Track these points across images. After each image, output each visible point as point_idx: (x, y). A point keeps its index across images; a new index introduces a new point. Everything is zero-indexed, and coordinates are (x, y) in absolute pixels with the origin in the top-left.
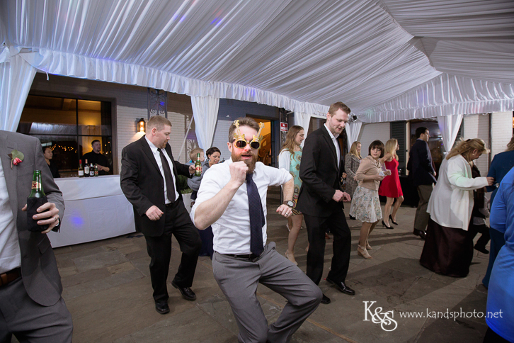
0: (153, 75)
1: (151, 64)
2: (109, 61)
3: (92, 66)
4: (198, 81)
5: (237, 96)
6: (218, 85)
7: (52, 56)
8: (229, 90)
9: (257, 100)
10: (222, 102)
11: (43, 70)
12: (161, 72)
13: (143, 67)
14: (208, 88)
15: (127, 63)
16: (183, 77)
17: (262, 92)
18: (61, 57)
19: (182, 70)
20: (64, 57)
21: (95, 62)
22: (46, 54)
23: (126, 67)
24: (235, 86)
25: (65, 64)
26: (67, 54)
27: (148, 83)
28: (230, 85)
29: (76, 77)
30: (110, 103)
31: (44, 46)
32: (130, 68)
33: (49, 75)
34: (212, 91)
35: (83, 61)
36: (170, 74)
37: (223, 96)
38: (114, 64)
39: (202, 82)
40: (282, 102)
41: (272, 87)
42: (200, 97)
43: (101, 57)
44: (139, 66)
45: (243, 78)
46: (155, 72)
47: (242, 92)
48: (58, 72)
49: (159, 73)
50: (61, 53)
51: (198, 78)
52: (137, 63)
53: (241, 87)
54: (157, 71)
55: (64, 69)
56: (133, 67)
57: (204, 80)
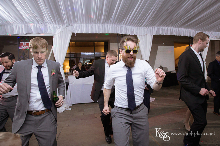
0: (119, 28)
1: (117, 22)
2: (99, 24)
3: (92, 28)
4: (140, 28)
5: (162, 33)
6: (152, 28)
7: (77, 26)
8: (158, 30)
9: (174, 34)
10: (154, 37)
11: (74, 32)
12: (122, 26)
13: (114, 25)
14: (146, 30)
15: (106, 24)
16: (133, 27)
17: (177, 29)
18: (80, 26)
19: (131, 23)
20: (81, 26)
21: (93, 26)
22: (75, 25)
23: (106, 25)
24: (161, 28)
25: (82, 29)
26: (82, 24)
27: (116, 32)
28: (158, 27)
29: (86, 33)
30: (107, 42)
31: (74, 23)
32: (108, 26)
33: (76, 34)
34: (148, 32)
35: (89, 26)
36: (126, 26)
37: (155, 34)
38: (101, 25)
39: (142, 28)
40: (190, 33)
41: (182, 25)
42: (142, 36)
43: (95, 23)
44: (111, 25)
45: (164, 23)
46: (119, 26)
47: (165, 30)
48: (79, 32)
49: (121, 26)
50: (80, 24)
51: (140, 26)
52: (110, 23)
53: (164, 28)
54: (120, 25)
55: (82, 31)
56: (109, 25)
57: (144, 26)
